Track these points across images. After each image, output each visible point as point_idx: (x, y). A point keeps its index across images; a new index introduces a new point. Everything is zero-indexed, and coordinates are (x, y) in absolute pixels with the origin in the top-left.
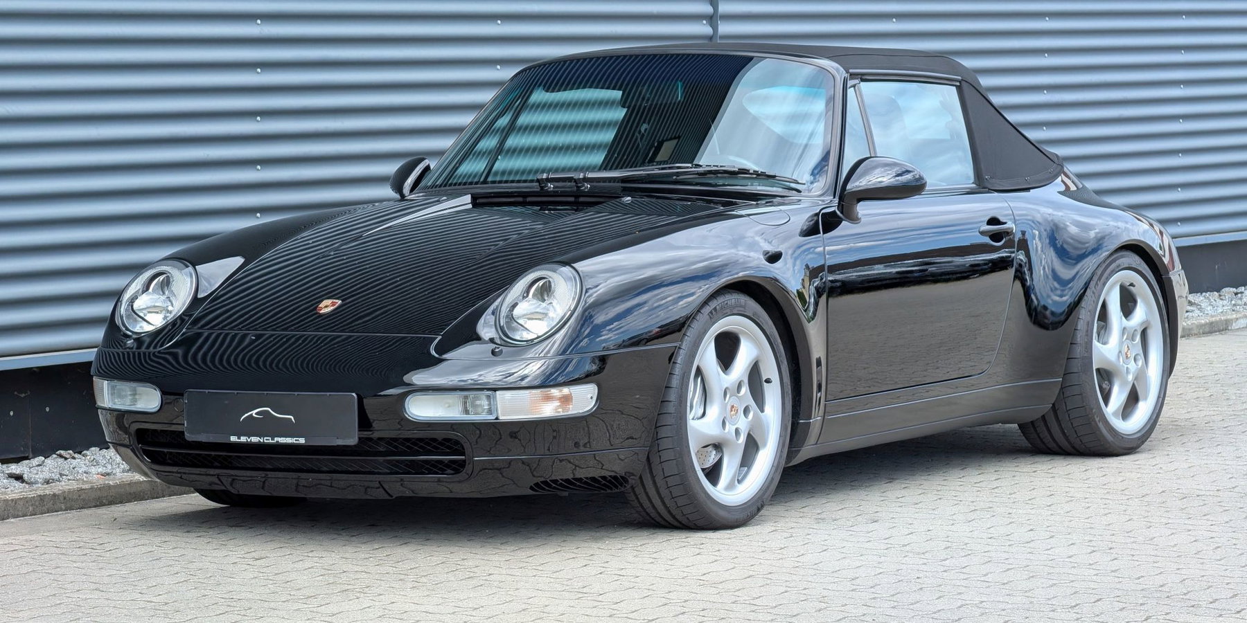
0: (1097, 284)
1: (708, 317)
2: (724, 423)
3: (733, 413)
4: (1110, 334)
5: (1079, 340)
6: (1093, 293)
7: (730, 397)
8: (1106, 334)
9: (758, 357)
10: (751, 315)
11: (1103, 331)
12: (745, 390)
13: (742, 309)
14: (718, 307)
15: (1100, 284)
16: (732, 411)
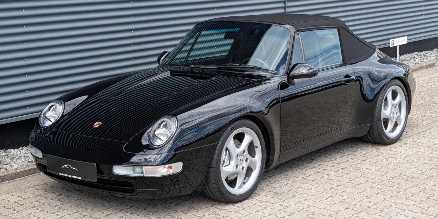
0: (383, 92)
1: (230, 131)
2: (237, 166)
3: (241, 162)
4: (388, 106)
5: (377, 111)
6: (382, 95)
7: (239, 157)
8: (387, 107)
9: (252, 140)
10: (249, 127)
11: (386, 105)
12: (246, 153)
13: (245, 125)
14: (234, 127)
15: (384, 92)
16: (240, 161)
